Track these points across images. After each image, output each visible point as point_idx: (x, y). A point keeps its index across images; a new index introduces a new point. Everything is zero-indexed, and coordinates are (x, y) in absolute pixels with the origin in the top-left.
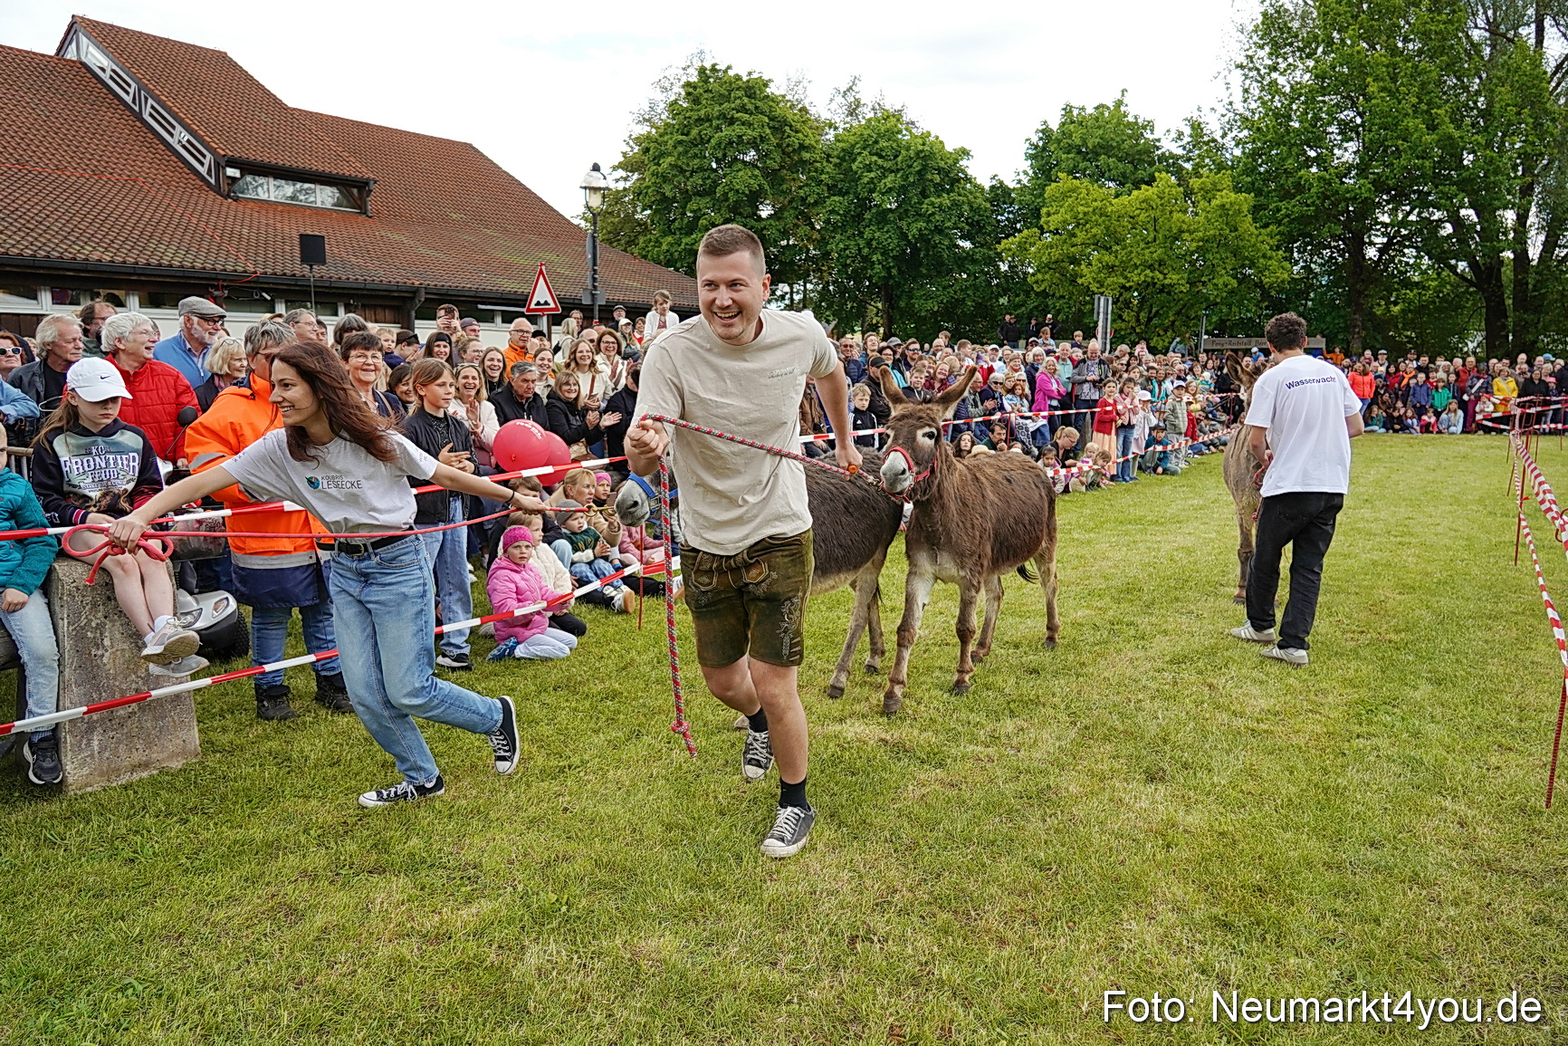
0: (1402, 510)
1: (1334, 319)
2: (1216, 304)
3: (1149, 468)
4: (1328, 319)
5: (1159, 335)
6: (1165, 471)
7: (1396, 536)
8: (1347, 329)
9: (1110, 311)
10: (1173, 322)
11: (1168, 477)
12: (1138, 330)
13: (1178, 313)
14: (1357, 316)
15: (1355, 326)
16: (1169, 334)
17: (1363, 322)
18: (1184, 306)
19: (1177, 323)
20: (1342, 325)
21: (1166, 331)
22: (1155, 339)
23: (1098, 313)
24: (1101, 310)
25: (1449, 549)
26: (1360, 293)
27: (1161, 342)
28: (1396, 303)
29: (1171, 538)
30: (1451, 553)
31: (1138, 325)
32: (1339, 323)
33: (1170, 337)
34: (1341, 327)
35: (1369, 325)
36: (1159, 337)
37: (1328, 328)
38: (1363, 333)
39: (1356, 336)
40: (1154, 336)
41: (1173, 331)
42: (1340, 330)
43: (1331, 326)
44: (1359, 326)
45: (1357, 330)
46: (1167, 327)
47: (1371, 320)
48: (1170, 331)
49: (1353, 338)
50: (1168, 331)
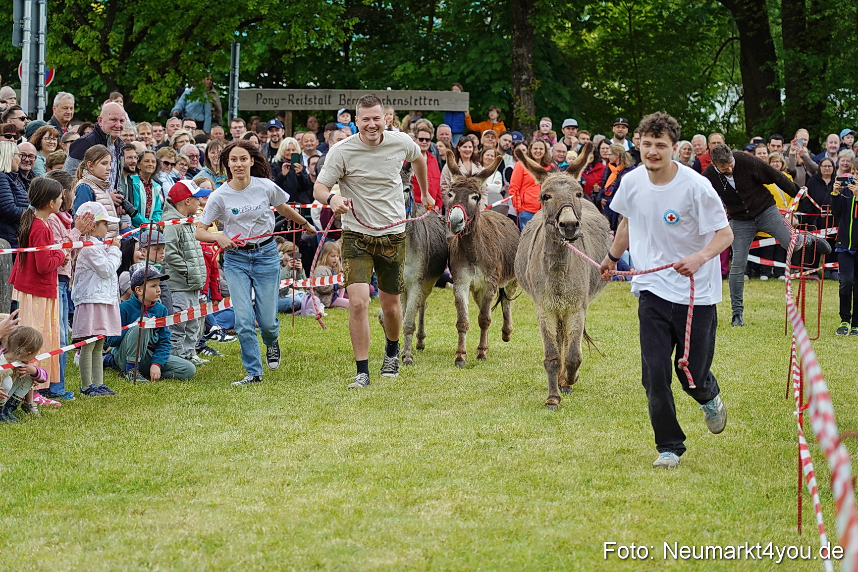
0: (611, 434)
1: (482, 53)
3: (132, 365)
4: (473, 54)
5: (149, 80)
6: (167, 373)
7: (600, 489)
8: (507, 73)
10: (177, 53)
11: (171, 385)
12: (105, 70)
13: (186, 35)
14: (523, 50)
15: (520, 70)
16: (169, 78)
17: (533, 61)
18: (197, 20)
19: (183, 56)
20: (498, 67)
21: (162, 72)
22: (141, 88)
24: (27, 25)
25: (690, 508)
27: (154, 98)
29: (175, 517)
30: (694, 516)
31: (106, 58)
32: (491, 63)
33: (173, 86)
34: (495, 71)
35: (546, 67)
36: (149, 86)
37: (472, 72)
38: (536, 84)
39: (523, 89)
40: (139, 82)
41: (177, 71)
42: (494, 76)
43: (478, 68)
44: (527, 69)
45: (524, 77)
46: (166, 64)
47: (548, 59)
48: (173, 72)
49: (518, 92)
50: (168, 72)
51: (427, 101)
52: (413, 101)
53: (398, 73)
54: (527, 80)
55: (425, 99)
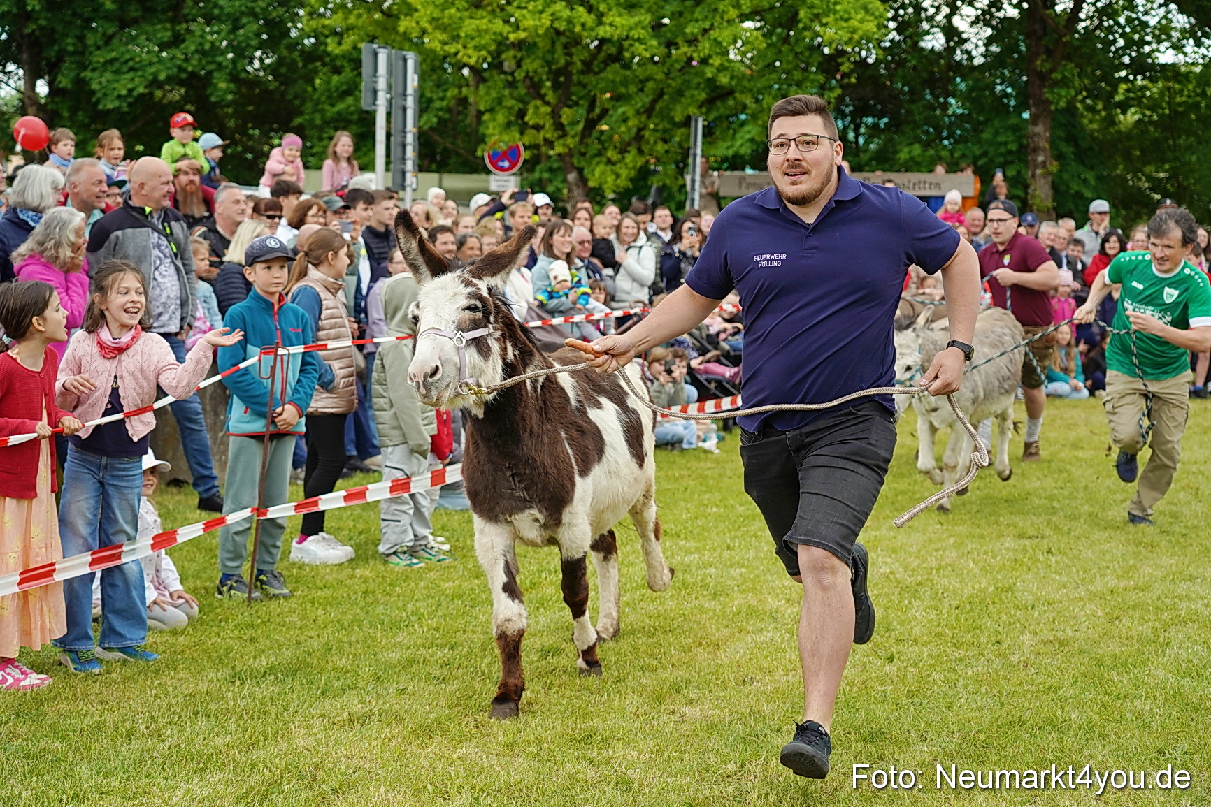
1: (997, 133)
2: (730, 93)
4: (986, 136)
5: (609, 162)
8: (1023, 153)
9: (410, 90)
10: (640, 130)
13: (649, 111)
14: (1039, 129)
15: (1036, 150)
16: (629, 158)
17: (1053, 141)
18: (661, 94)
19: (647, 134)
20: (1013, 147)
21: (623, 151)
23: (375, 92)
24: (382, 84)
26: (1042, 78)
27: (610, 179)
28: (1124, 109)
31: (560, 137)
32: (1006, 143)
33: (634, 168)
34: (1010, 152)
35: (1067, 149)
36: (608, 168)
37: (985, 154)
38: (1054, 167)
39: (1039, 172)
40: (598, 163)
41: (640, 152)
42: (1009, 158)
43: (992, 150)
44: (1044, 150)
45: (1041, 159)
46: (629, 144)
47: (1072, 139)
48: (634, 151)
49: (1033, 176)
50: (629, 152)
51: (927, 186)
52: (911, 186)
53: (903, 155)
54: (1044, 163)
55: (925, 182)
